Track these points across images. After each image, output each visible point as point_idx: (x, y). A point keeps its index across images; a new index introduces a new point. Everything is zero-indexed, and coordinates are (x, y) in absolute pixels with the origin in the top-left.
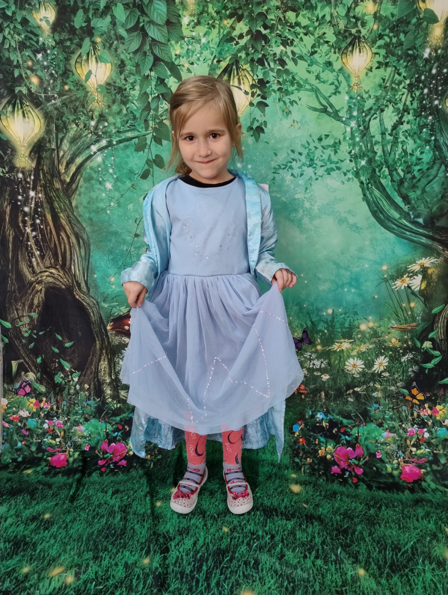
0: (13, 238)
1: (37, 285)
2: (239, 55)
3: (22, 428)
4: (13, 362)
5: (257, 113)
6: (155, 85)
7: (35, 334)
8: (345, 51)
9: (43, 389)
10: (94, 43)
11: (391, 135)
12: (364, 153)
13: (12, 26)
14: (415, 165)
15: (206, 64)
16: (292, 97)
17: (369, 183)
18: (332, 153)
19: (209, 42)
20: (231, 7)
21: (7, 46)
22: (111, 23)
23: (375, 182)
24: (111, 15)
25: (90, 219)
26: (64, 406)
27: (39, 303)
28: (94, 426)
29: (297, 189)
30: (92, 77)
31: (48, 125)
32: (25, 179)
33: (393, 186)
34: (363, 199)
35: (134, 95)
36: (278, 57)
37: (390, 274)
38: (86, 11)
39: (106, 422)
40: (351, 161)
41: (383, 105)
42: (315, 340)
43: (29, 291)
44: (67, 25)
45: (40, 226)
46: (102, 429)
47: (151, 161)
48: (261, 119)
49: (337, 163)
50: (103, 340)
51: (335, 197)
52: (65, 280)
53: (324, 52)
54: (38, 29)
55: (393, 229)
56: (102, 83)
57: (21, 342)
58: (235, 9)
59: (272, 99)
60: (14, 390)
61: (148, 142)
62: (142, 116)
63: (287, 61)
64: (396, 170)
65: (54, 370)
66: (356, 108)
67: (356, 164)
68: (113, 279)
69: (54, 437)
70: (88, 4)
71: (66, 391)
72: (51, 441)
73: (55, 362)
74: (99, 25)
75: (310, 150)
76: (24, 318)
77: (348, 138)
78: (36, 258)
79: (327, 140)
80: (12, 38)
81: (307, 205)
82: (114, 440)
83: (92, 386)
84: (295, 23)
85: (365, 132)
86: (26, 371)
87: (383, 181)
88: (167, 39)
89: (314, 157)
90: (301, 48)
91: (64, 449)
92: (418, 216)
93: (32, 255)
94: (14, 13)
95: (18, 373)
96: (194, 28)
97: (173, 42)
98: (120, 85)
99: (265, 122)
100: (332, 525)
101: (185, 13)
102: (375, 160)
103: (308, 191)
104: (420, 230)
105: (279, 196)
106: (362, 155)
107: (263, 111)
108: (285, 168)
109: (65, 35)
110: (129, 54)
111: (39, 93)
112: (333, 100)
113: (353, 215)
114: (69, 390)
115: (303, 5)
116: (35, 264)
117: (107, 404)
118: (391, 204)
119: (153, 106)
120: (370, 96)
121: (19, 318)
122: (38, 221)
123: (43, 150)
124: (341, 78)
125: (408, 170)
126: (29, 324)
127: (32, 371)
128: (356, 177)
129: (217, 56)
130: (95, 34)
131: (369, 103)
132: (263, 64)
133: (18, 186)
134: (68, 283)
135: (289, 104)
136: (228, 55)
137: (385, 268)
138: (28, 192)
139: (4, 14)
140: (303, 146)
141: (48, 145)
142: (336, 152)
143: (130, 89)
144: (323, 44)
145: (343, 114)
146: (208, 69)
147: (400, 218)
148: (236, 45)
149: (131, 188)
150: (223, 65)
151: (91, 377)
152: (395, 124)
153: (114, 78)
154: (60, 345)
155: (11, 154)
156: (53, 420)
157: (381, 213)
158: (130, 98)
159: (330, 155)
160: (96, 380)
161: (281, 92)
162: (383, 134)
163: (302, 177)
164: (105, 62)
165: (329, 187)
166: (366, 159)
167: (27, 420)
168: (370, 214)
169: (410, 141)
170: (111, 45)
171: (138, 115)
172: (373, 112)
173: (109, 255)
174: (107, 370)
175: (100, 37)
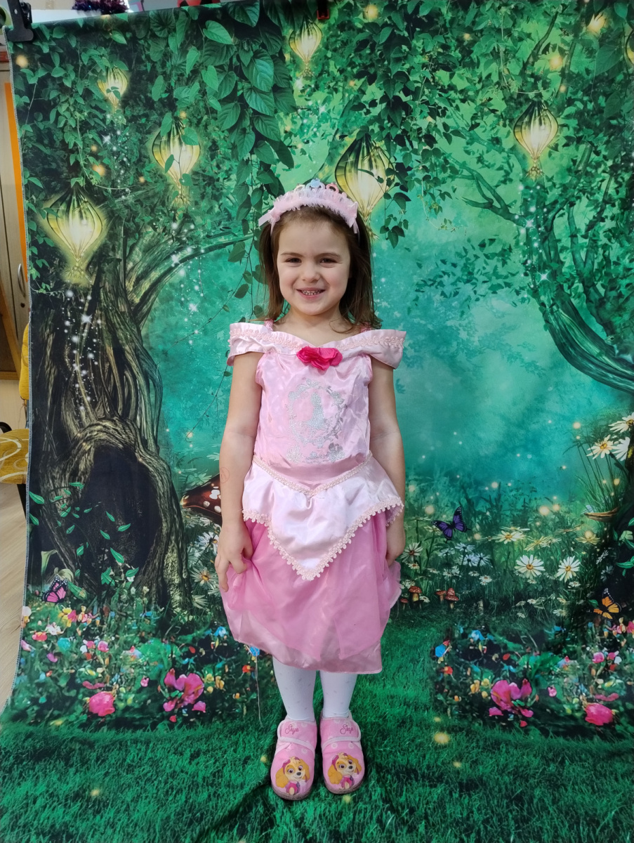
0: (55, 378)
1: (84, 444)
2: (371, 128)
3: (47, 652)
4: (43, 553)
5: (395, 208)
6: (257, 173)
7: (78, 513)
8: (518, 124)
9: (82, 594)
10: (177, 119)
11: (585, 237)
12: (545, 264)
13: (72, 101)
14: (622, 279)
15: (325, 141)
16: (444, 188)
17: (553, 305)
18: (500, 265)
19: (329, 111)
20: (359, 64)
21: (61, 125)
22: (200, 91)
23: (563, 303)
24: (199, 82)
25: (165, 353)
26: (111, 619)
27: (86, 469)
28: (153, 649)
29: (449, 313)
30: (175, 163)
31: (112, 229)
32: (77, 300)
33: (589, 308)
34: (545, 327)
35: (229, 187)
36: (424, 132)
37: (585, 435)
38: (167, 77)
39: (172, 643)
40: (526, 274)
41: (573, 196)
42: (472, 525)
43: (74, 452)
44: (143, 97)
45: (93, 363)
46: (166, 654)
47: (249, 274)
48: (400, 217)
49: (506, 277)
50: (173, 521)
51: (503, 324)
52: (124, 436)
53: (489, 124)
54: (104, 103)
55: (590, 369)
56: (188, 171)
57: (57, 524)
58: (365, 67)
59: (416, 191)
60: (41, 595)
61: (247, 249)
62: (240, 215)
63: (437, 137)
64: (594, 285)
65: (100, 565)
66: (535, 201)
67: (534, 278)
68: (190, 435)
69: (96, 665)
70: (169, 69)
71: (116, 597)
72: (90, 672)
73: (103, 552)
74: (184, 95)
75: (468, 259)
76: (62, 490)
77: (521, 244)
78: (85, 406)
79: (491, 247)
80: (72, 115)
81: (463, 335)
82: (184, 670)
83: (154, 589)
84: (449, 86)
85: (547, 233)
86: (61, 567)
87: (575, 302)
88: (273, 110)
89: (473, 269)
90: (456, 119)
91: (108, 685)
92: (626, 351)
93: (80, 402)
94: (74, 83)
95: (49, 570)
96: (310, 95)
97: (282, 114)
98: (211, 174)
99: (406, 222)
100: (500, 790)
101: (298, 74)
102: (561, 273)
103: (465, 316)
104: (629, 372)
105: (423, 322)
106: (542, 267)
107: (403, 207)
108: (432, 284)
109: (140, 110)
110: (223, 132)
111: (104, 185)
112: (501, 191)
113: (530, 350)
114: (120, 595)
115: (460, 62)
116: (83, 414)
117: (175, 615)
118: (586, 334)
119: (254, 201)
120: (554, 185)
121: (56, 490)
122: (91, 356)
123: (104, 262)
124: (513, 160)
125: (612, 285)
126: (67, 499)
127: (69, 567)
128: (534, 297)
129: (340, 129)
130: (179, 107)
131: (553, 194)
132: (403, 144)
133: (66, 308)
134: (127, 440)
135: (439, 198)
136: (355, 127)
137: (577, 425)
138: (80, 316)
139: (62, 85)
140: (458, 254)
141: (111, 254)
142: (504, 263)
143: (224, 179)
144: (487, 114)
145: (516, 210)
146: (328, 148)
147: (600, 354)
148: (366, 114)
149: (223, 310)
150: (349, 141)
151: (153, 575)
152: (591, 221)
153: (202, 165)
154: (112, 529)
155: (59, 266)
156: (93, 640)
157: (572, 346)
158: (224, 191)
159: (496, 267)
160: (160, 579)
161: (428, 182)
162: (573, 236)
163: (457, 297)
164: (191, 143)
165: (495, 311)
166: (548, 271)
167: (57, 639)
168: (555, 348)
169: (615, 245)
170: (199, 121)
171: (234, 214)
172: (558, 206)
173: (187, 401)
174: (176, 565)
175: (185, 111)
